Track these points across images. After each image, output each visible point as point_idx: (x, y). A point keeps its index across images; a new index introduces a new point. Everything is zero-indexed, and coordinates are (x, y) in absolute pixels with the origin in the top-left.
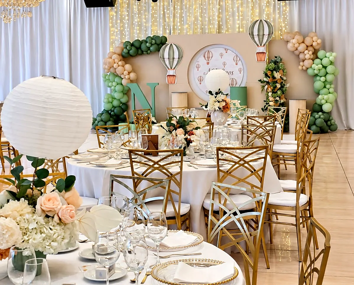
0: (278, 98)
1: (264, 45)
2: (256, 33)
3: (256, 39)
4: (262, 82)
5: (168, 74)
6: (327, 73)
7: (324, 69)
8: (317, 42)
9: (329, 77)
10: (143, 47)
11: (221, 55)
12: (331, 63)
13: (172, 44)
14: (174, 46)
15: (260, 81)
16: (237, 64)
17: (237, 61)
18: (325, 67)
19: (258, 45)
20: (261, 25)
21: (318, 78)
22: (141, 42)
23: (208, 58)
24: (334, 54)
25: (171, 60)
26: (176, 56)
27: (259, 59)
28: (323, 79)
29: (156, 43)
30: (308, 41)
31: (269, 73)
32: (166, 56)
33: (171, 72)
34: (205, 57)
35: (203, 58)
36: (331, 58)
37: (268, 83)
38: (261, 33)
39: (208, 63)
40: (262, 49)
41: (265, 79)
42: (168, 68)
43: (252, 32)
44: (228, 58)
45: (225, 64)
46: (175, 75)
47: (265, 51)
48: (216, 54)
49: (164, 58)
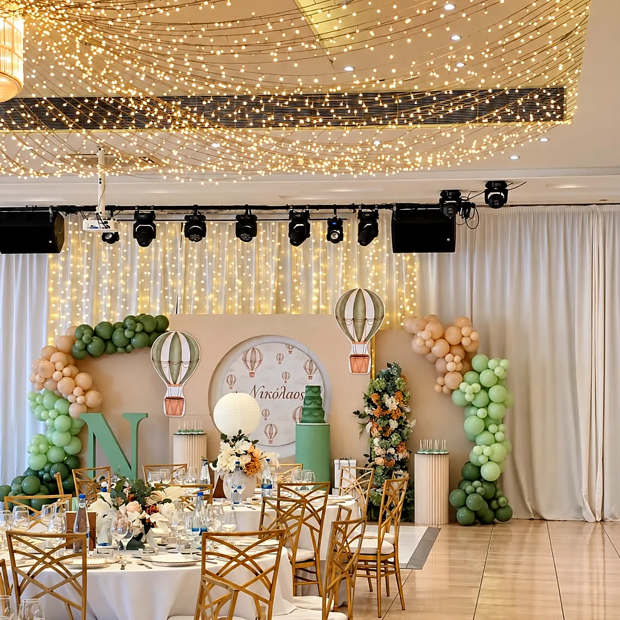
0: (392, 451)
1: (366, 340)
2: (349, 314)
3: (351, 329)
4: (360, 416)
5: (167, 395)
6: (490, 401)
7: (483, 393)
8: (470, 337)
9: (494, 410)
10: (117, 337)
11: (280, 359)
12: (499, 381)
13: (178, 332)
14: (182, 337)
15: (357, 413)
16: (311, 378)
17: (311, 370)
18: (486, 389)
19: (353, 340)
20: (360, 300)
21: (472, 411)
22: (113, 328)
23: (253, 362)
24: (503, 363)
25: (175, 367)
26: (186, 357)
27: (355, 368)
28: (481, 413)
29: (143, 331)
30: (452, 335)
31: (375, 398)
32: (165, 357)
33: (173, 391)
34: (245, 360)
35: (243, 363)
36: (498, 371)
37: (372, 417)
38: (360, 317)
39: (252, 375)
40: (362, 349)
41: (367, 411)
42: (169, 383)
43: (342, 312)
44: (295, 364)
45: (286, 376)
46: (182, 396)
47: (367, 353)
48: (269, 354)
49: (160, 362)
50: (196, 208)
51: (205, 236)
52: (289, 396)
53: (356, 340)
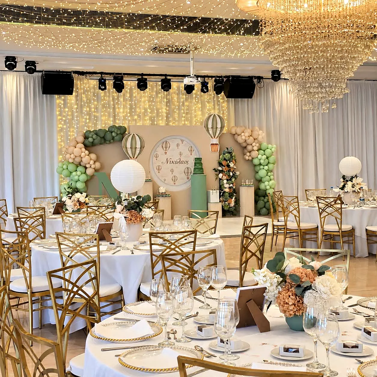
0: (231, 185)
1: (217, 137)
2: (210, 126)
3: (211, 132)
4: (216, 171)
6: (269, 163)
8: (261, 135)
9: (271, 166)
10: (108, 136)
11: (178, 145)
12: (272, 154)
13: (135, 134)
14: (136, 136)
15: (214, 169)
16: (191, 154)
17: (191, 151)
18: (267, 158)
19: (212, 137)
20: (215, 118)
21: (262, 167)
22: (106, 132)
23: (166, 147)
24: (275, 146)
25: (134, 150)
26: (138, 146)
27: (213, 150)
28: (266, 168)
29: (120, 133)
30: (255, 135)
31: (224, 163)
32: (129, 146)
34: (163, 147)
35: (161, 148)
36: (273, 149)
37: (221, 172)
38: (215, 126)
39: (166, 153)
40: (215, 141)
41: (220, 168)
42: (131, 158)
43: (207, 125)
44: (184, 149)
45: (181, 154)
47: (218, 143)
48: (173, 145)
49: (127, 148)
50: (142, 75)
51: (147, 88)
52: (182, 162)
53: (213, 137)
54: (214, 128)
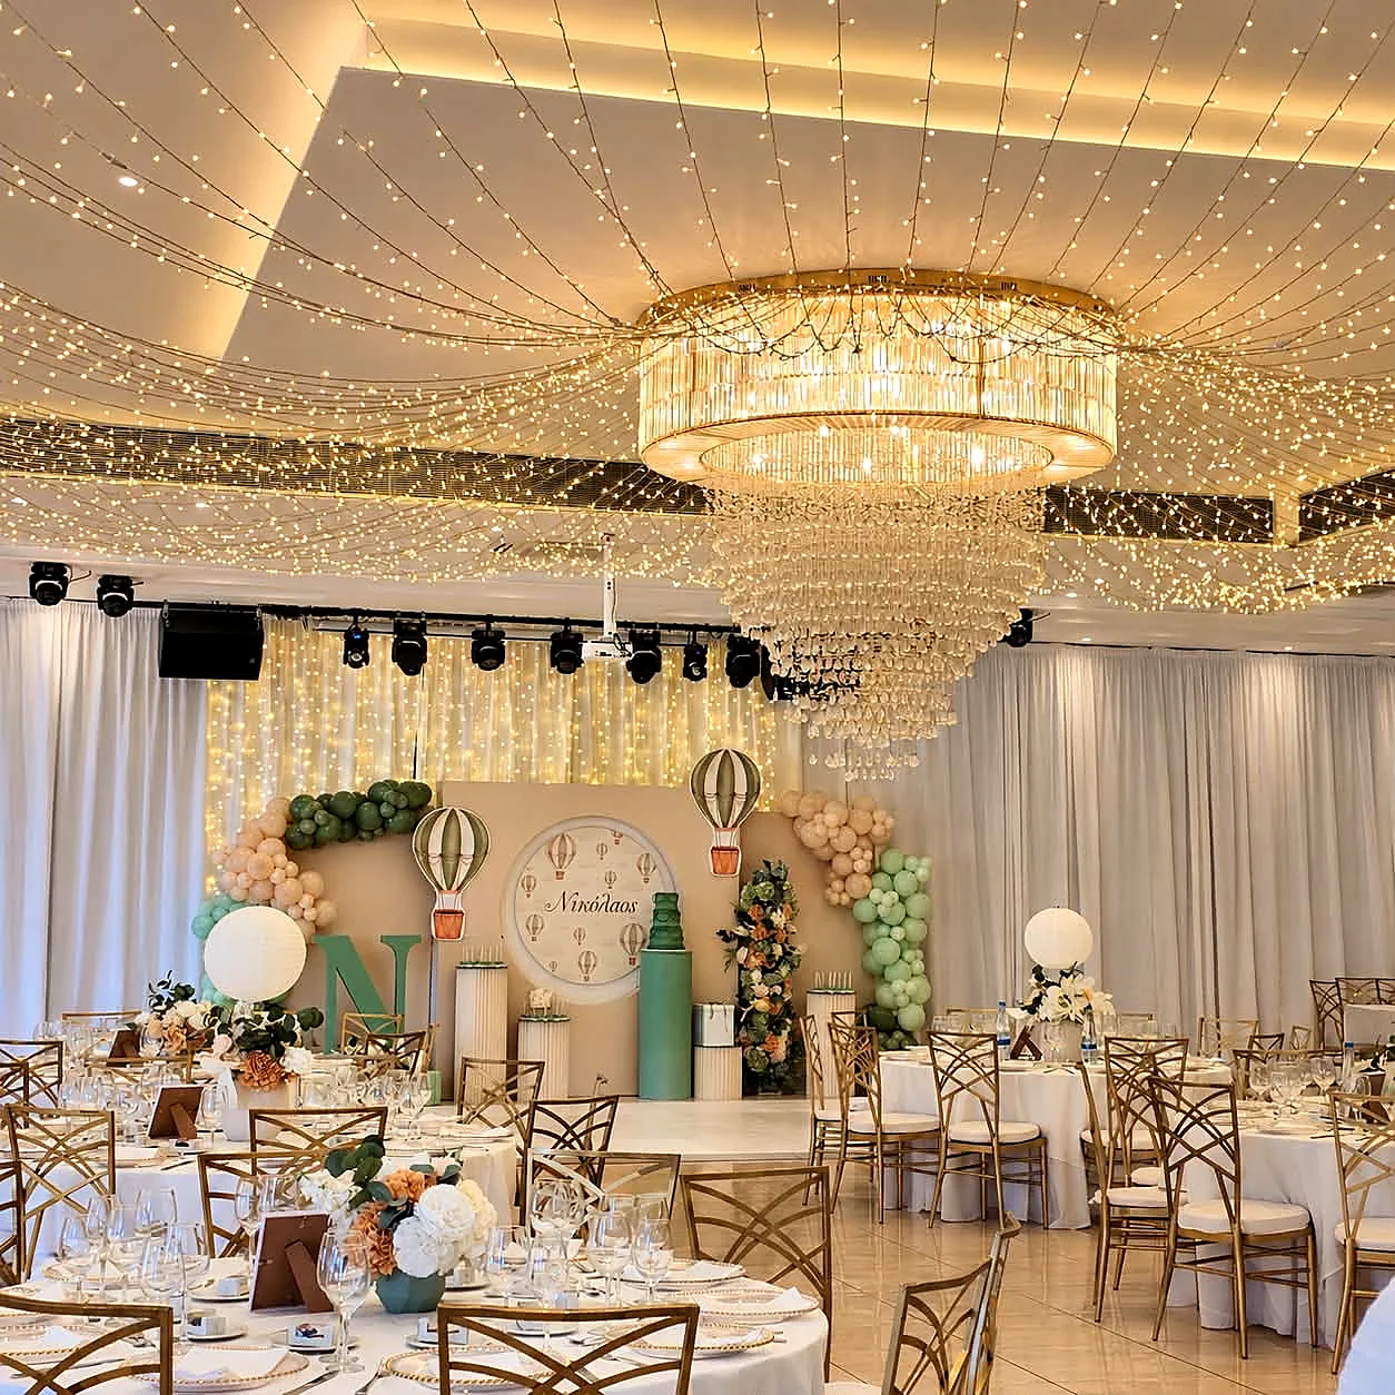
0: (778, 990)
1: (735, 824)
2: (710, 785)
3: (713, 805)
4: (727, 939)
5: (436, 907)
6: (908, 916)
7: (900, 905)
8: (882, 824)
9: (911, 928)
10: (367, 817)
11: (602, 851)
12: (920, 888)
13: (456, 809)
14: (462, 817)
15: (722, 933)
16: (646, 880)
17: (647, 869)
18: (903, 899)
19: (716, 825)
20: (727, 765)
21: (884, 930)
22: (358, 801)
23: (562, 856)
24: (927, 862)
25: (451, 864)
26: (468, 849)
27: (719, 867)
28: (898, 933)
29: (407, 807)
30: (861, 822)
31: (754, 911)
32: (435, 848)
33: (446, 901)
34: (550, 854)
35: (547, 857)
36: (921, 872)
37: (744, 941)
38: (726, 791)
39: (560, 875)
40: (728, 839)
41: (741, 931)
42: (440, 889)
43: (701, 785)
44: (622, 860)
45: (610, 879)
46: (460, 908)
47: (735, 845)
48: (585, 848)
49: (428, 856)
50: (489, 619)
51: (503, 662)
52: (613, 908)
53: (720, 825)
54: (725, 794)
